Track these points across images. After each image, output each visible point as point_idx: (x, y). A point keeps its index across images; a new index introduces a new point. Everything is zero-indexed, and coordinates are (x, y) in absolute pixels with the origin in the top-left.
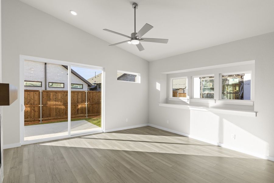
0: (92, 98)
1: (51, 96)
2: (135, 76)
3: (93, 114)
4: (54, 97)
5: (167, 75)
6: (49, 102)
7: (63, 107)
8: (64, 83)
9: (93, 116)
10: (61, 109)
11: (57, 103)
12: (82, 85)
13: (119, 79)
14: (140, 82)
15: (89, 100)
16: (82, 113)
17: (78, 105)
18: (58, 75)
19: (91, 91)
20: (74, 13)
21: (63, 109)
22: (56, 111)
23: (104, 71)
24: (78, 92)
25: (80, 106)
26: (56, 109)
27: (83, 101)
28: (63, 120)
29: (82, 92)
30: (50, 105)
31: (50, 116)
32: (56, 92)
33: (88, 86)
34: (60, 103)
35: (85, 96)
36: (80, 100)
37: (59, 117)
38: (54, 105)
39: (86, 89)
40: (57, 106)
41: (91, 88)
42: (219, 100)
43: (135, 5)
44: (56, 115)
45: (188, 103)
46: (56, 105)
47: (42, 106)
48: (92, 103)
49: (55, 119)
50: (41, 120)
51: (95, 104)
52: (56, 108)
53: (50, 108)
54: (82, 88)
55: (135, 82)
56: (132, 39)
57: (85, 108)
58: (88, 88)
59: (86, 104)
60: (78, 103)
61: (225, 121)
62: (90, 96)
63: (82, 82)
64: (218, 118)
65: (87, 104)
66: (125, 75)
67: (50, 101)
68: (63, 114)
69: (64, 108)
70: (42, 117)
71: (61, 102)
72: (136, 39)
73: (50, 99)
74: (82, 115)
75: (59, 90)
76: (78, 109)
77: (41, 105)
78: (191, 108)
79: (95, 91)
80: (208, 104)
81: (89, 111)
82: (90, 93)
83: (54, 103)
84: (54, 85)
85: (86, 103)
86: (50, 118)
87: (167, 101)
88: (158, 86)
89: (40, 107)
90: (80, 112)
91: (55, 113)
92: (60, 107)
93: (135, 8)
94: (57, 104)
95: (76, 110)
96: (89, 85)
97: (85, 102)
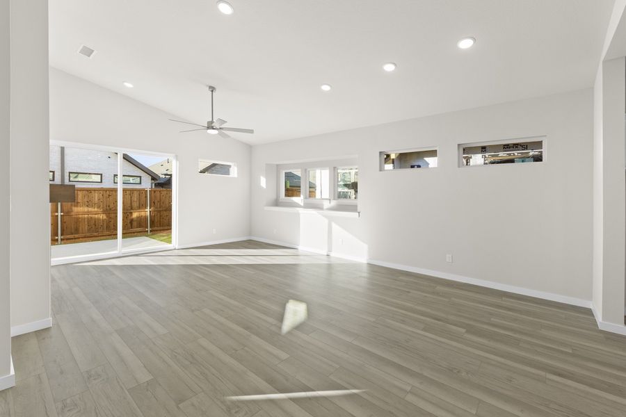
0: (158, 199)
1: (80, 197)
2: (230, 166)
3: (162, 228)
4: (86, 200)
5: (277, 165)
6: (76, 208)
7: (102, 217)
8: (101, 175)
9: (161, 230)
10: (99, 219)
11: (90, 209)
12: (140, 177)
13: (203, 172)
14: (236, 176)
15: (153, 204)
16: (140, 225)
17: (131, 213)
18: (90, 158)
19: (158, 189)
20: (129, 85)
21: (103, 220)
22: (88, 223)
23: (177, 159)
24: (132, 191)
25: (135, 215)
26: (89, 220)
27: (142, 206)
28: (102, 238)
29: (140, 191)
30: (78, 213)
31: (77, 231)
32: (89, 191)
33: (152, 179)
34: (96, 209)
35: (146, 197)
36: (135, 205)
37: (96, 234)
38: (84, 213)
39: (147, 184)
40: (92, 216)
41: (158, 183)
42: (334, 199)
43: (212, 89)
44: (89, 230)
45: (302, 204)
46: (88, 213)
47: (61, 216)
48: (159, 209)
49: (88, 237)
50: (59, 240)
51: (165, 211)
52: (88, 218)
53: (78, 219)
54: (140, 183)
55: (229, 174)
56: (208, 128)
57: (146, 217)
58: (152, 183)
59: (147, 212)
60: (132, 209)
61: (334, 225)
62: (155, 197)
63: (139, 172)
64: (326, 221)
65: (150, 212)
66: (214, 165)
67: (77, 206)
68: (103, 229)
69: (105, 217)
70: (62, 235)
71: (99, 207)
72: (214, 129)
73: (78, 203)
74: (139, 229)
75: (90, 186)
76: (132, 221)
77: (59, 214)
78: (301, 210)
79: (164, 189)
80: (323, 205)
81: (152, 223)
82: (155, 192)
83: (86, 209)
84: (81, 178)
85: (148, 210)
86: (76, 236)
87: (277, 203)
88: (263, 182)
89: (57, 216)
90: (135, 224)
91: (86, 226)
92: (96, 216)
93: (212, 91)
94: (90, 212)
95: (129, 221)
96: (154, 178)
97: (146, 207)
